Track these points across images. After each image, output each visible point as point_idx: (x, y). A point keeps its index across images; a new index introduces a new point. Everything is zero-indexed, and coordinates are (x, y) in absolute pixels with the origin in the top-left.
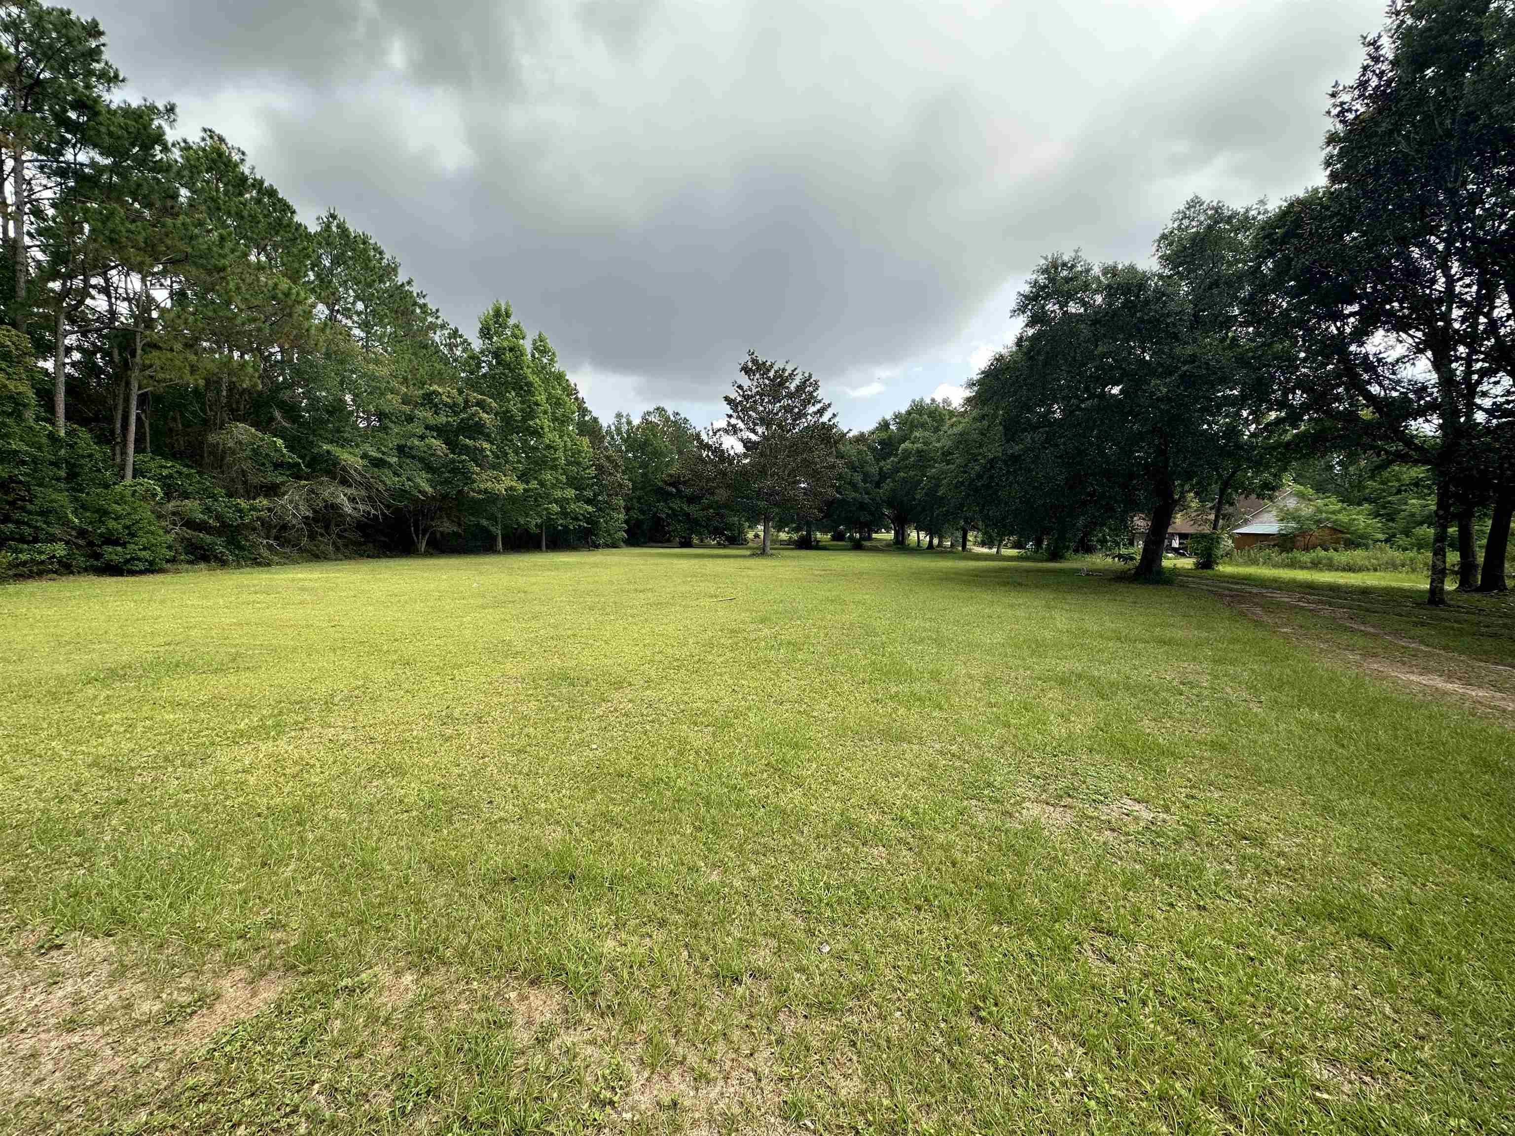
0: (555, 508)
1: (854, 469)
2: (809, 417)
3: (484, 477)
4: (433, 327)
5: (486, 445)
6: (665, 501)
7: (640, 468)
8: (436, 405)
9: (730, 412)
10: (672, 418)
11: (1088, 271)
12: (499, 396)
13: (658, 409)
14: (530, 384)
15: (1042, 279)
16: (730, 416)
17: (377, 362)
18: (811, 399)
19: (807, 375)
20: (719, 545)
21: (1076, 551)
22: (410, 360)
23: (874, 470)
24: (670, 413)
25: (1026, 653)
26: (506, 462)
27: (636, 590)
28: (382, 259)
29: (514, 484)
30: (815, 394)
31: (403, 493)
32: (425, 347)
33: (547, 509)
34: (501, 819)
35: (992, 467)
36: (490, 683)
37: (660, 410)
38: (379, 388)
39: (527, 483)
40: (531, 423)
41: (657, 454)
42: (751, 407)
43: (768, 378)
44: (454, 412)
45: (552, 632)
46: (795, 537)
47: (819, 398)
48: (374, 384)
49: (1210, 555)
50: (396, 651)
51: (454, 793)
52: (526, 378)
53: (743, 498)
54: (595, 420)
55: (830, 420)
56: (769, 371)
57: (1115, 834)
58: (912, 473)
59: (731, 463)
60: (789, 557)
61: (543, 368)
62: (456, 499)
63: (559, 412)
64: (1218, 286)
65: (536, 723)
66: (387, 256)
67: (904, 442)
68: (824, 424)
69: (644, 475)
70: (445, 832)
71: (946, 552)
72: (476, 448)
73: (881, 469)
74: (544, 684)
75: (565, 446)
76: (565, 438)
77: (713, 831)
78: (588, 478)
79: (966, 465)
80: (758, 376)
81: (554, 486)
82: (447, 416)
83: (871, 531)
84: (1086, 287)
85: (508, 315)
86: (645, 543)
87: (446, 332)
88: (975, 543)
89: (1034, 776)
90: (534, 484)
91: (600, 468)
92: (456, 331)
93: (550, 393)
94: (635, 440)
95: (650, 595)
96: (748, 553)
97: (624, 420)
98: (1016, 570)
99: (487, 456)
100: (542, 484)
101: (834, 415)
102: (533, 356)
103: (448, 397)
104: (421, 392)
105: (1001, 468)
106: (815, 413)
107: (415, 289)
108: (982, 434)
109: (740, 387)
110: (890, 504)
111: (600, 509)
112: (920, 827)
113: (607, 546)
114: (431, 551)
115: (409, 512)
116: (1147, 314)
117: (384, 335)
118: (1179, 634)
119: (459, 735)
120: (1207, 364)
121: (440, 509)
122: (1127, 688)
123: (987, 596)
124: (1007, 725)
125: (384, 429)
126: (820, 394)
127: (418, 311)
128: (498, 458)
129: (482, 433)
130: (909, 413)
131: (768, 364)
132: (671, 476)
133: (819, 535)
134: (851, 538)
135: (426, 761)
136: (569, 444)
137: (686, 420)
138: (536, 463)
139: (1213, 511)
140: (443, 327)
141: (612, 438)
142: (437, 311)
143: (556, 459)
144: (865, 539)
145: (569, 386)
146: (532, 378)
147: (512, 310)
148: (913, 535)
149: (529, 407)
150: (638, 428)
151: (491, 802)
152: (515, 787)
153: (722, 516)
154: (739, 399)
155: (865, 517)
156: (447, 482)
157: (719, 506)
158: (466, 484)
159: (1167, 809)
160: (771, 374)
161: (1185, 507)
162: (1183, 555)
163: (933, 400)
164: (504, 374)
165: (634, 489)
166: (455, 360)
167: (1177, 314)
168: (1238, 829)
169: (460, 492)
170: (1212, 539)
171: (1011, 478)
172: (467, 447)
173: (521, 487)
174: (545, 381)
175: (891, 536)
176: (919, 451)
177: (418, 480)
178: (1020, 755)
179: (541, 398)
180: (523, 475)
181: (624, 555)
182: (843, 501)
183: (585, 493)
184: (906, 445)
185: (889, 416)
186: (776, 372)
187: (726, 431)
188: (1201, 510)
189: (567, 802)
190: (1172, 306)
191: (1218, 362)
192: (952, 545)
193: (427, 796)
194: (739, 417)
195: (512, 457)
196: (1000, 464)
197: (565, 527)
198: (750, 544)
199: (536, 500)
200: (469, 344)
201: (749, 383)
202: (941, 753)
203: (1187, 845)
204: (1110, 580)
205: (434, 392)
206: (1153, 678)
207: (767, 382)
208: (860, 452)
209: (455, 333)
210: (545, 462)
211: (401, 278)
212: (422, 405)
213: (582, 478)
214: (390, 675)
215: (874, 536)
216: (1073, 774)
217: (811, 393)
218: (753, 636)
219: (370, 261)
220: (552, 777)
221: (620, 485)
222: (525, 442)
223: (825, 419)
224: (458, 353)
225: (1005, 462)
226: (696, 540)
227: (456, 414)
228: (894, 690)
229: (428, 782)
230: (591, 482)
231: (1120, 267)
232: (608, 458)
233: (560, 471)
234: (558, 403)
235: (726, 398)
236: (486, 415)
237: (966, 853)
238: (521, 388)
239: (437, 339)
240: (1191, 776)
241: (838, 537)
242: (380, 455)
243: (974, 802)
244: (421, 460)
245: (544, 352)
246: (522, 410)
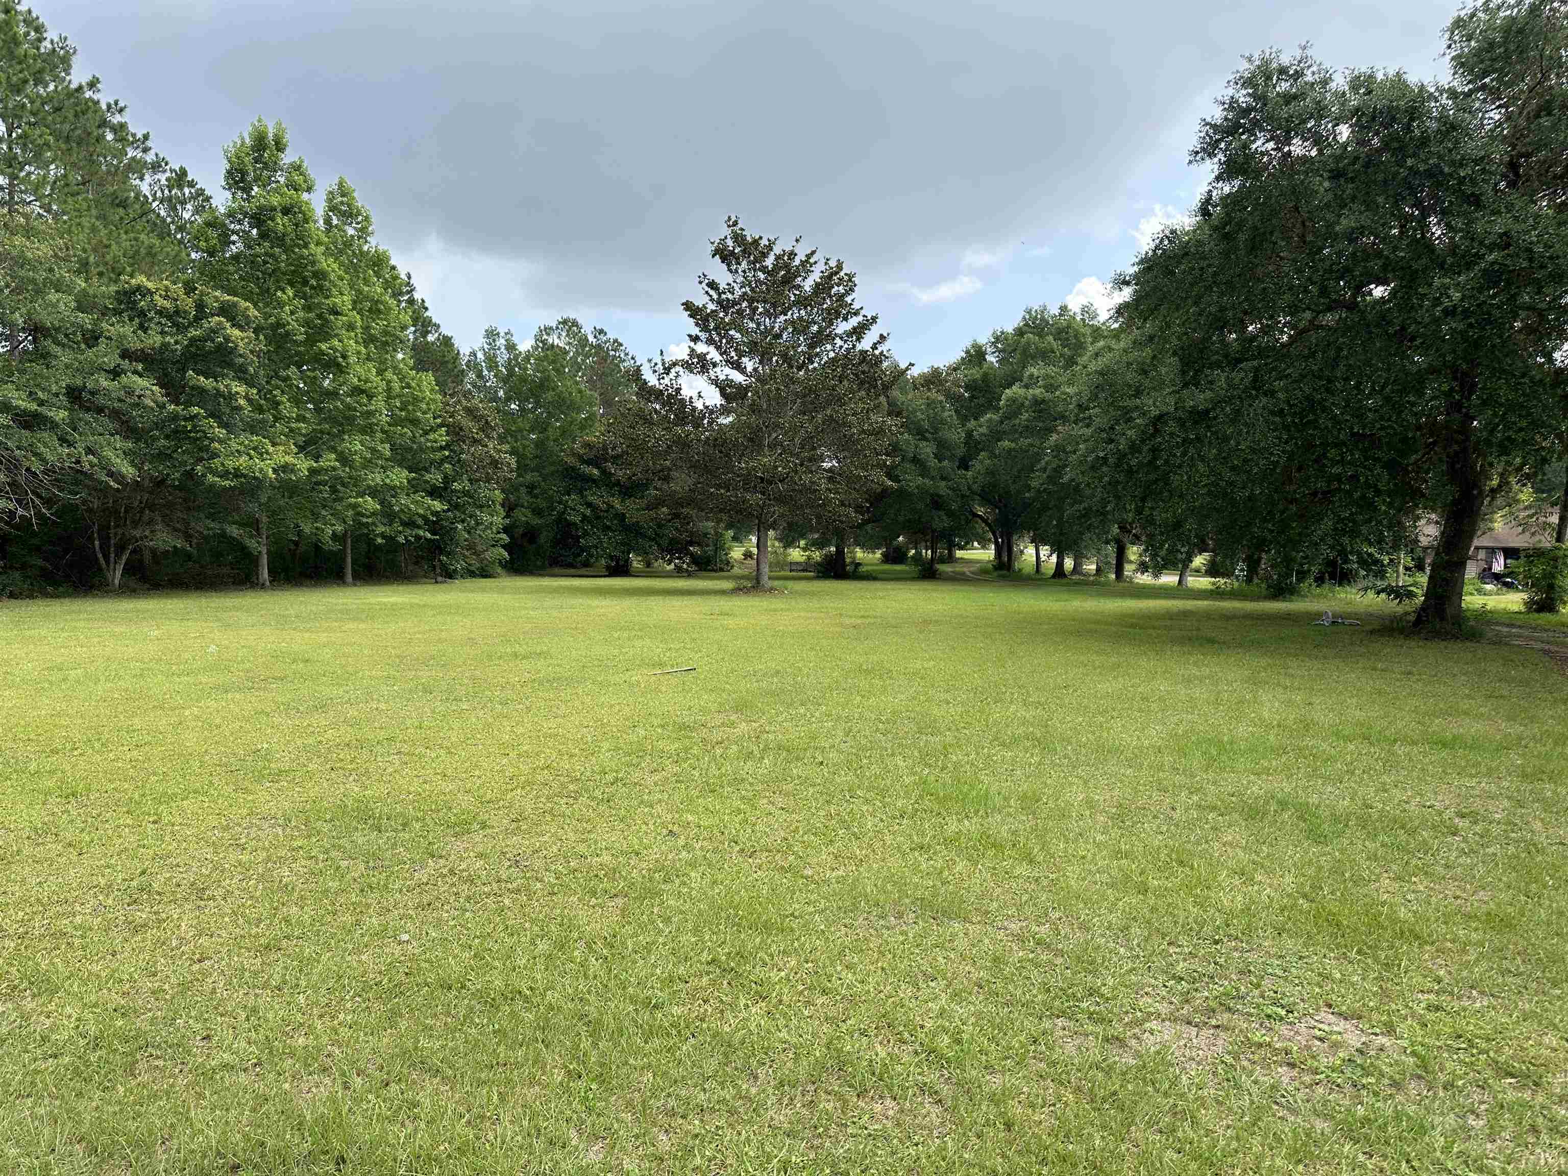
0: (370, 504)
1: (920, 434)
2: (838, 342)
3: (234, 446)
4: (138, 167)
5: (239, 388)
6: (581, 492)
7: (532, 431)
8: (142, 314)
9: (696, 331)
10: (591, 339)
11: (1325, 82)
12: (263, 297)
13: (565, 322)
14: (321, 275)
15: (1243, 97)
16: (695, 339)
17: (29, 232)
18: (841, 309)
19: (833, 263)
20: (679, 572)
21: (1320, 580)
22: (94, 229)
23: (955, 435)
24: (587, 330)
25: (1196, 761)
26: (276, 419)
27: (516, 655)
28: (40, 40)
29: (289, 459)
30: (848, 299)
31: (78, 477)
32: (123, 204)
33: (355, 506)
34: (225, 1066)
35: (1157, 431)
36: (226, 828)
37: (570, 325)
38: (33, 281)
39: (317, 458)
40: (323, 346)
41: (563, 405)
42: (733, 321)
43: (764, 269)
44: (175, 324)
45: (347, 734)
46: (817, 555)
47: (856, 306)
48: (22, 273)
49: (1551, 587)
50: (52, 772)
51: (142, 1023)
52: (313, 263)
53: (718, 487)
54: (447, 341)
55: (874, 347)
56: (764, 255)
57: (1295, 1073)
58: (1024, 442)
59: (697, 425)
60: (803, 594)
61: (348, 244)
62: (180, 488)
63: (377, 327)
64: (1549, 114)
65: (302, 898)
66: (52, 34)
67: (1009, 385)
68: (863, 353)
69: (539, 444)
70: (121, 1089)
71: (1086, 583)
72: (219, 393)
73: (969, 434)
74: (326, 827)
75: (389, 389)
76: (389, 375)
77: (601, 1079)
78: (433, 450)
79: (1112, 428)
80: (744, 264)
81: (368, 464)
82: (162, 333)
83: (951, 546)
84: (1320, 111)
85: (280, 146)
86: (543, 568)
87: (163, 178)
88: (1143, 567)
89: (1174, 977)
90: (329, 460)
91: (455, 431)
92: (183, 173)
93: (359, 292)
94: (523, 379)
95: (541, 663)
96: (728, 585)
97: (501, 342)
98: (1208, 616)
99: (239, 408)
100: (344, 459)
101: (883, 338)
102: (328, 221)
103: (166, 297)
104: (113, 288)
105: (1172, 434)
106: (849, 334)
107: (104, 98)
108: (1145, 372)
109: (712, 285)
110: (985, 498)
111: (456, 507)
112: (960, 1066)
113: (472, 574)
114: (132, 584)
115: (90, 510)
116: (1425, 161)
117: (43, 181)
118: (1474, 728)
119: (160, 921)
120: (1530, 250)
121: (152, 507)
122: (1363, 822)
123: (1146, 663)
124: (1143, 890)
125: (44, 356)
126: (857, 299)
127: (110, 137)
128: (261, 410)
129: (230, 365)
130: (1020, 332)
131: (764, 242)
132: (587, 445)
133: (860, 554)
134: (917, 559)
135: (95, 968)
136: (396, 386)
137: (617, 344)
138: (333, 420)
139: (1557, 509)
140: (156, 167)
141: (480, 376)
142: (146, 137)
143: (370, 414)
144: (942, 561)
145: (396, 278)
146: (328, 264)
147: (287, 138)
148: (1030, 552)
149: (320, 316)
150: (527, 358)
151: (207, 1038)
152: (255, 1010)
153: (687, 519)
154: (711, 307)
155: (941, 521)
156: (162, 456)
157: (677, 503)
158: (201, 459)
159: (1390, 1030)
160: (769, 262)
161: (1512, 502)
162: (1509, 586)
163: (1064, 309)
164: (272, 256)
165: (522, 468)
166: (181, 229)
167: (1476, 162)
168: (1502, 1059)
169: (190, 474)
170: (1555, 559)
171: (1192, 451)
172: (202, 391)
173: (304, 465)
174: (352, 269)
175: (987, 554)
176: (1037, 403)
177: (109, 453)
178: (1156, 940)
179: (344, 301)
180: (307, 443)
181: (502, 591)
182: (902, 494)
183: (428, 477)
184: (1016, 390)
185: (984, 339)
186: (778, 258)
187: (687, 366)
188: (1537, 509)
189: (344, 1032)
190: (1471, 147)
191: (1547, 247)
192: (1098, 570)
193: (93, 1030)
194: (710, 341)
195: (288, 409)
196: (1172, 426)
197: (390, 539)
198: (736, 571)
199: (334, 490)
200: (208, 199)
201: (729, 278)
202: (1020, 939)
203: (1413, 1088)
204: (1372, 632)
205: (139, 288)
206: (1412, 807)
207: (762, 276)
208: (930, 404)
209: (181, 178)
210: (351, 420)
211: (78, 76)
212: (117, 312)
213: (421, 450)
214: (38, 815)
215: (959, 554)
216: (1241, 972)
217: (841, 297)
218: (717, 735)
219: (17, 44)
220: (323, 991)
221: (495, 463)
222: (313, 382)
223: (866, 344)
224: (186, 215)
225: (1181, 423)
226: (636, 563)
227: (181, 329)
228: (952, 826)
229: (96, 1005)
230: (438, 455)
231: (1380, 76)
232: (469, 411)
233: (379, 435)
234: (376, 310)
235: (688, 306)
236: (237, 332)
237: (1032, 1106)
238: (305, 282)
239: (145, 188)
240: (1442, 973)
241: (895, 556)
242: (34, 407)
243: (1060, 1022)
244: (115, 414)
245: (349, 214)
246: (307, 323)
